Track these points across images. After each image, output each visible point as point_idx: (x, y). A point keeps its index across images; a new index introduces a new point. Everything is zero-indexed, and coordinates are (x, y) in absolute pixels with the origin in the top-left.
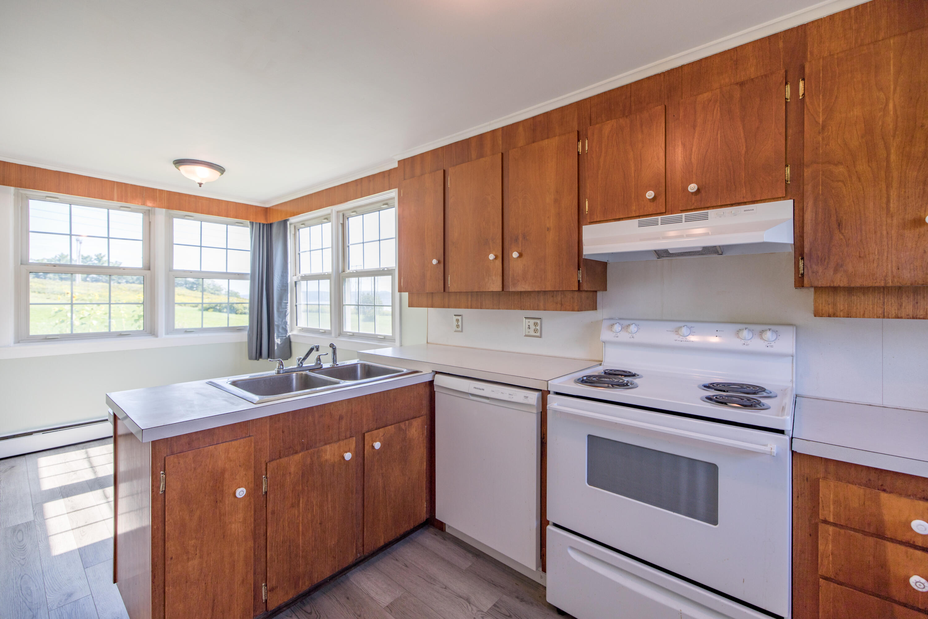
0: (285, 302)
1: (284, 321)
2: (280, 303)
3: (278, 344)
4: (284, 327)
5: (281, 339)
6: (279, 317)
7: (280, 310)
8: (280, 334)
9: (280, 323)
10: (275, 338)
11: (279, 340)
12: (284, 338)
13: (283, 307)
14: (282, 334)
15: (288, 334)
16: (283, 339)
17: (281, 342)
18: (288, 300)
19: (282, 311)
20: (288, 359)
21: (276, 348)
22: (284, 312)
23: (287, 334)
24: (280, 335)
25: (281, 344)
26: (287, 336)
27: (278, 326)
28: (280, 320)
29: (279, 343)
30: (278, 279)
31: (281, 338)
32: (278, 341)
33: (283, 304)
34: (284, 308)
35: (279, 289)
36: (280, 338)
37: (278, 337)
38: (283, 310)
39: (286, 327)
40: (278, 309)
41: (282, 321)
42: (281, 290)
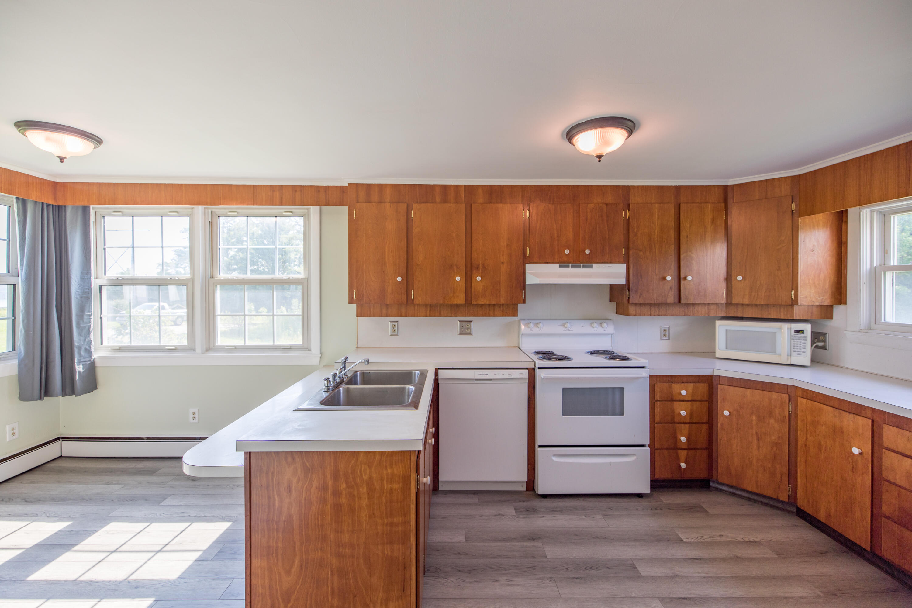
0: (89, 314)
1: (87, 340)
2: (81, 316)
3: (79, 372)
4: (87, 348)
5: (83, 365)
6: (80, 334)
7: (82, 325)
8: (82, 358)
9: (82, 343)
10: (76, 364)
11: (81, 366)
12: (89, 363)
13: (85, 320)
14: (84, 358)
15: (93, 357)
16: (86, 364)
17: (83, 369)
18: (92, 311)
19: (85, 327)
20: (92, 392)
21: (77, 378)
22: (87, 328)
23: (91, 357)
24: (82, 360)
25: (83, 372)
26: (92, 360)
27: (80, 348)
28: (82, 338)
29: (82, 370)
30: (76, 283)
31: (84, 363)
32: (79, 368)
33: (85, 317)
34: (87, 323)
35: (78, 297)
36: (81, 364)
37: (80, 362)
38: (85, 325)
39: (90, 347)
40: (78, 324)
41: (85, 340)
42: (81, 297)
